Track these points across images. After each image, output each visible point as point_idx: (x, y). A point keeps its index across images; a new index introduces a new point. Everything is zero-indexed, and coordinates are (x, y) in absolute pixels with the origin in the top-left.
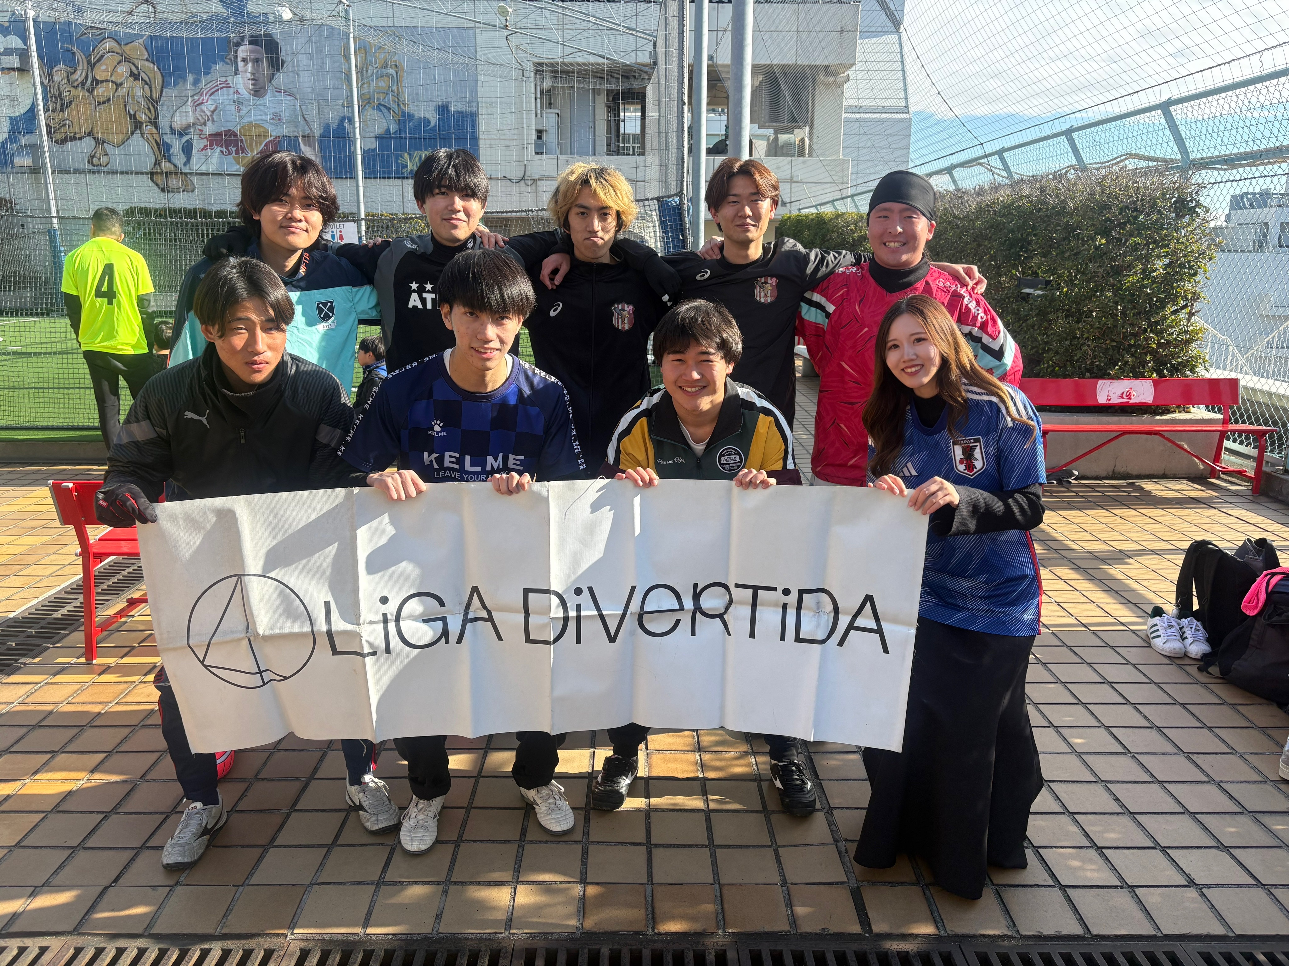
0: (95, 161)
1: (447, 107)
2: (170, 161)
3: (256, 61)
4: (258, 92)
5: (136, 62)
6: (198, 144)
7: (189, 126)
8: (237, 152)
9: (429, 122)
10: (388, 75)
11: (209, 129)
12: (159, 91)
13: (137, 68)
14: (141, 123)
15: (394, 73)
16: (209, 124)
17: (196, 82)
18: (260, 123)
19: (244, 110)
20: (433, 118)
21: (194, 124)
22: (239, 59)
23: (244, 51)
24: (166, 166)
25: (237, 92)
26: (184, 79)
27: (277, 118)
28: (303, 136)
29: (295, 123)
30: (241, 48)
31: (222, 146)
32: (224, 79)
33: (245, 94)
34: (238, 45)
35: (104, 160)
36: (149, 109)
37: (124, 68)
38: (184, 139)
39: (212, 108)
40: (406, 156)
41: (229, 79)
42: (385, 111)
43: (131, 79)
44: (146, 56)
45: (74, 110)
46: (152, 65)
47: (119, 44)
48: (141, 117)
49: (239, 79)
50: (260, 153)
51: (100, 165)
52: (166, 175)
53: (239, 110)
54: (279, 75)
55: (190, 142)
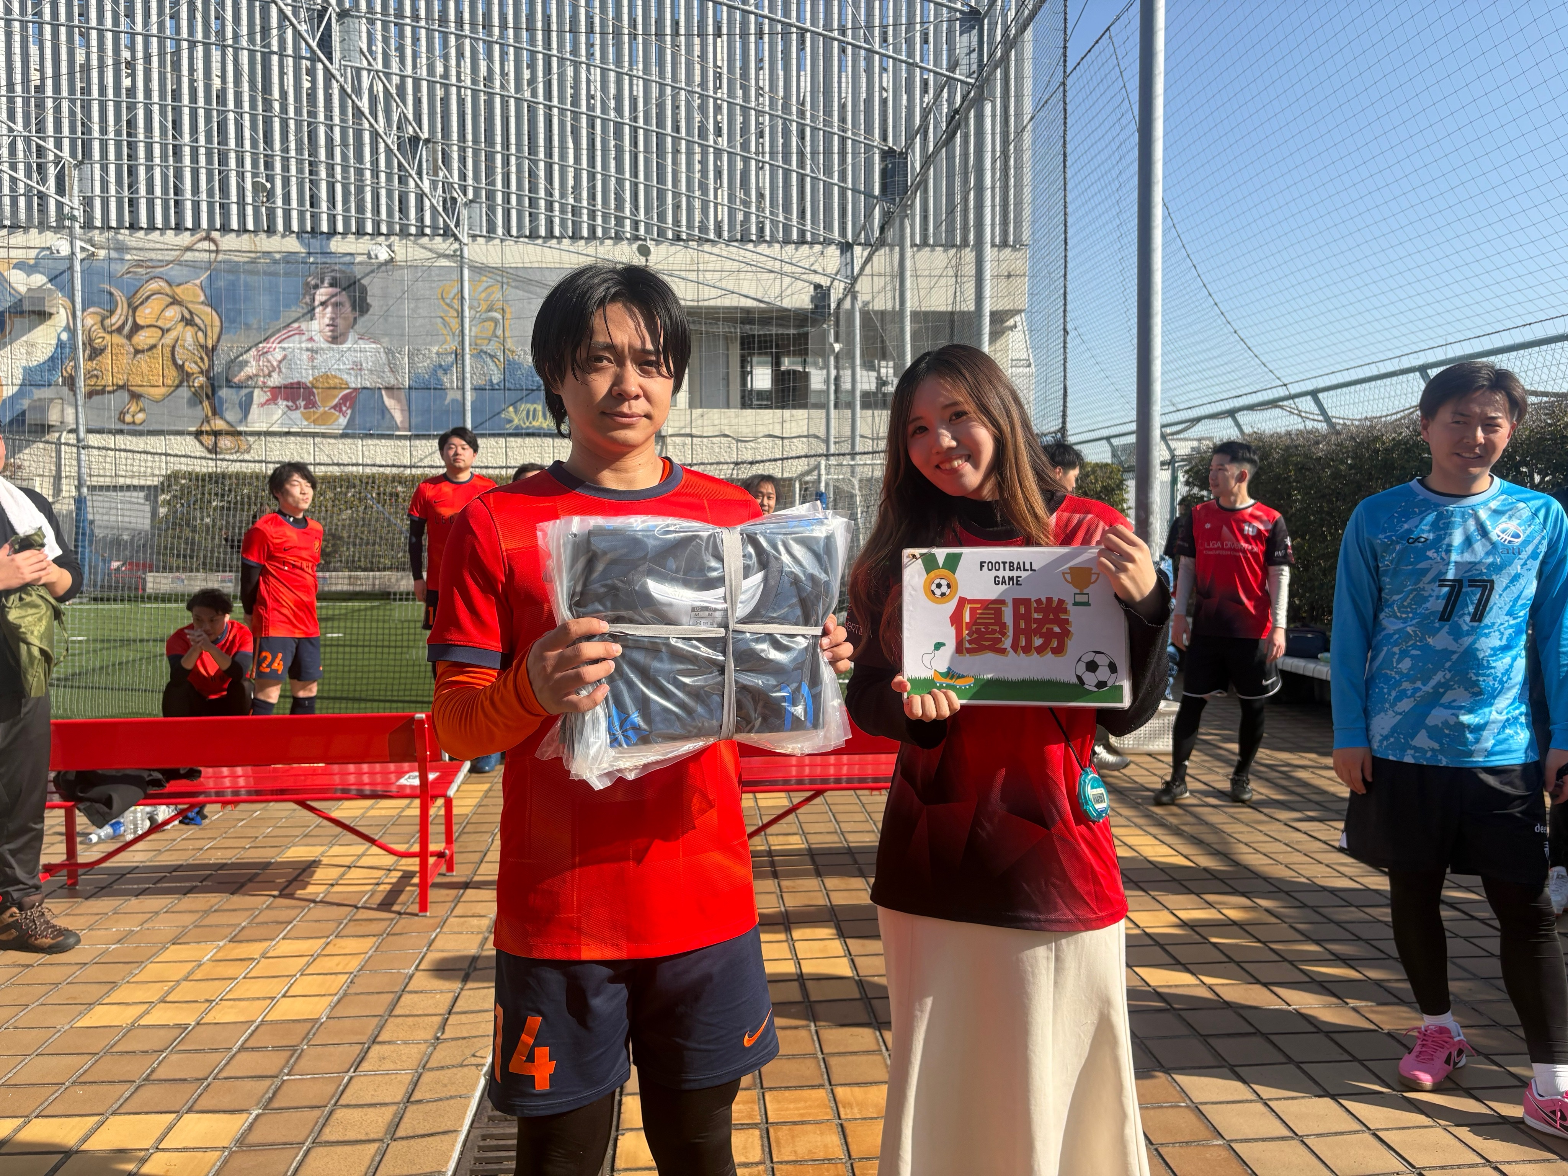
0: (128, 418)
2: (222, 418)
3: (336, 305)
4: (336, 339)
5: (190, 306)
6: (259, 396)
7: (250, 378)
8: (306, 407)
10: (492, 319)
11: (275, 380)
12: (215, 337)
13: (191, 313)
14: (189, 375)
15: (498, 316)
16: (275, 375)
18: (338, 374)
19: (319, 359)
21: (257, 375)
22: (317, 303)
23: (322, 294)
24: (219, 424)
25: (311, 339)
26: (246, 324)
27: (358, 368)
28: (387, 388)
29: (380, 374)
30: (319, 291)
31: (286, 399)
32: (297, 325)
33: (321, 341)
34: (316, 287)
35: (140, 417)
36: (202, 359)
37: (173, 313)
38: (244, 391)
39: (279, 358)
40: (511, 409)
41: (304, 326)
42: (488, 360)
43: (183, 324)
44: (202, 298)
45: (106, 359)
46: (209, 310)
47: (170, 285)
48: (191, 367)
49: (315, 325)
50: (334, 407)
51: (134, 423)
52: (216, 434)
53: (312, 359)
54: (361, 321)
55: (250, 396)
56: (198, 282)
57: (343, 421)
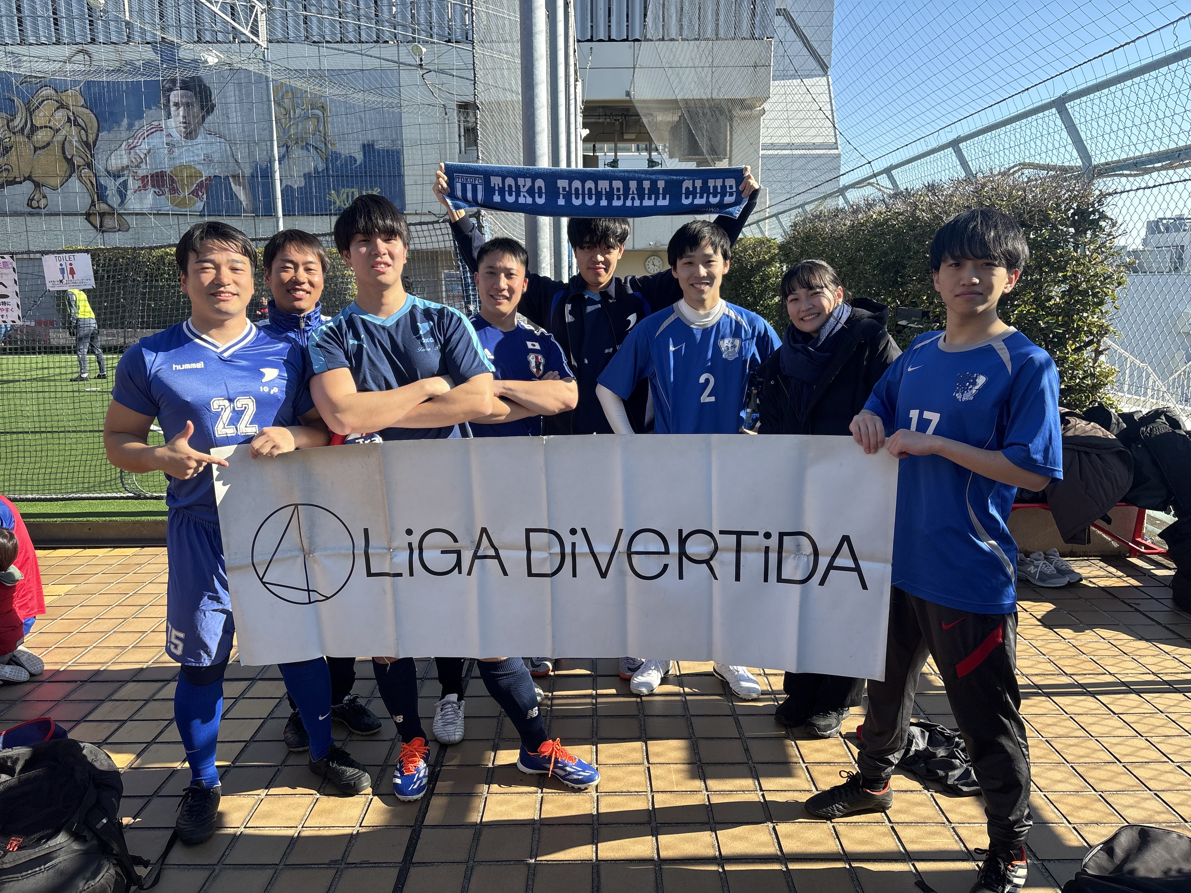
0: (34, 203)
1: (373, 146)
2: (106, 202)
3: (188, 105)
4: (190, 135)
5: (72, 108)
6: (133, 185)
7: (123, 169)
8: (170, 193)
9: (355, 160)
11: (144, 170)
12: (94, 135)
13: (74, 114)
14: (78, 167)
15: (320, 113)
16: (143, 166)
17: (130, 126)
18: (192, 164)
19: (177, 151)
20: (359, 157)
21: (128, 166)
22: (171, 104)
23: (176, 96)
24: (101, 207)
25: (169, 135)
26: (118, 123)
27: (208, 160)
28: (233, 176)
29: (226, 164)
30: (173, 93)
31: (153, 186)
32: (156, 123)
33: (177, 135)
34: (171, 90)
35: (42, 202)
36: (85, 153)
37: (61, 115)
39: (146, 151)
40: (334, 192)
41: (162, 122)
42: (313, 150)
43: (69, 124)
44: (83, 102)
45: (13, 156)
46: (88, 111)
47: (56, 92)
48: (77, 161)
49: (172, 122)
50: (192, 193)
51: (39, 207)
52: (102, 215)
53: (171, 152)
54: (210, 118)
55: (125, 184)
56: (78, 88)
57: (200, 205)
